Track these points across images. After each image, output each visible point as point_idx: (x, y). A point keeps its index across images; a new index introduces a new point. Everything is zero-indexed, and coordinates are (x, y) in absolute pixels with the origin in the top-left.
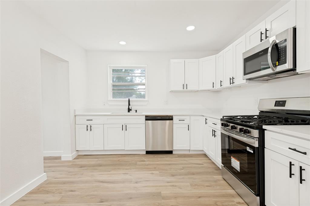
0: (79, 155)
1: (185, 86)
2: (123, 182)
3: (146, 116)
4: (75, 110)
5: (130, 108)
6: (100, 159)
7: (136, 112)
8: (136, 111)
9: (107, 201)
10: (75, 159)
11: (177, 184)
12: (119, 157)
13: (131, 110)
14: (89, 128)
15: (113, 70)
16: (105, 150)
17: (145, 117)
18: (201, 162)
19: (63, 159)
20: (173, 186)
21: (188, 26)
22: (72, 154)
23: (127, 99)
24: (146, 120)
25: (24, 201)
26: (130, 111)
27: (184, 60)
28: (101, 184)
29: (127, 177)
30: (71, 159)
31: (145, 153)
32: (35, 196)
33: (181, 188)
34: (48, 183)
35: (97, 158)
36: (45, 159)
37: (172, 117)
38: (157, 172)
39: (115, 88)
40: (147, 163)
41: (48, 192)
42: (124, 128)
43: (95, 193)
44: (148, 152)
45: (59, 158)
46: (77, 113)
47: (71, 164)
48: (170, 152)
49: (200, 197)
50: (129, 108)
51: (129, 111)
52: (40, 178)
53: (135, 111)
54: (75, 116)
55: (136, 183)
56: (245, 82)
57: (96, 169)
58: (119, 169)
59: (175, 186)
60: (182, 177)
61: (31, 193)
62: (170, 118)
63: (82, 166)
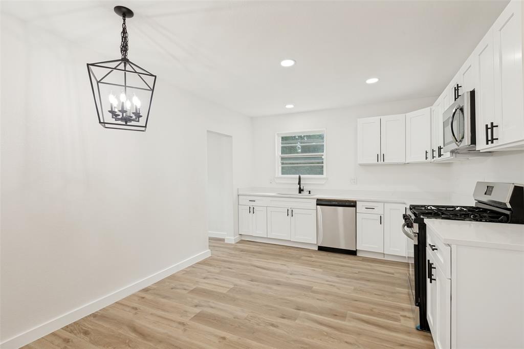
0: (242, 240)
1: (381, 157)
2: (278, 271)
3: (318, 200)
4: (238, 189)
5: (302, 188)
6: (263, 247)
7: (310, 193)
8: (310, 191)
9: (256, 281)
10: (237, 243)
11: (336, 284)
12: (283, 248)
13: (303, 190)
14: (252, 210)
15: (283, 138)
16: (269, 238)
17: (316, 200)
18: (392, 271)
19: (226, 242)
20: (331, 285)
21: (369, 77)
22: (235, 236)
23: (298, 176)
24: (317, 204)
25: (193, 267)
26: (302, 192)
27: (379, 117)
28: (257, 268)
29: (284, 268)
30: (233, 243)
31: (317, 249)
32: (201, 266)
33: (339, 289)
34: (211, 259)
35: (260, 246)
36: (210, 239)
37: (355, 202)
38: (321, 270)
39: (285, 162)
40: (314, 259)
41: (211, 265)
42: (290, 213)
43: (249, 274)
44: (321, 249)
45: (223, 240)
46: (240, 193)
47: (233, 247)
48: (353, 253)
49: (356, 301)
50: (300, 188)
51: (300, 192)
52: (205, 253)
53: (308, 192)
54: (238, 195)
55: (291, 274)
56: (449, 156)
57: (255, 256)
58: (278, 259)
59: (334, 286)
60: (349, 280)
61: (199, 263)
62: (352, 204)
63: (242, 251)
